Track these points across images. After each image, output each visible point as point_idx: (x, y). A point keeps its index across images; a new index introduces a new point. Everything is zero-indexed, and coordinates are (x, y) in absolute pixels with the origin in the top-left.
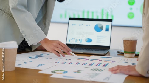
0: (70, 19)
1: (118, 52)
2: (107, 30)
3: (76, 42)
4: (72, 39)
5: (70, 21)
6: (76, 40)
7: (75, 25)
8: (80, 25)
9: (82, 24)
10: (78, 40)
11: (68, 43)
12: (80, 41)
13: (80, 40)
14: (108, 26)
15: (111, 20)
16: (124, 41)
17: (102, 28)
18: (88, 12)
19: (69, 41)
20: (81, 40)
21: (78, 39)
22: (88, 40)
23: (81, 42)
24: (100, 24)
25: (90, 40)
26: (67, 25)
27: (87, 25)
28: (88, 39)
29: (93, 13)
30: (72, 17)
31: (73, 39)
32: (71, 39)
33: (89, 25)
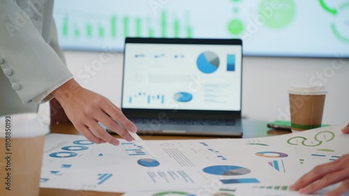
0: (129, 40)
1: (269, 126)
2: (231, 68)
3: (149, 102)
4: (137, 94)
5: (129, 46)
6: (149, 97)
7: (143, 56)
8: (156, 57)
9: (163, 55)
10: (154, 97)
11: (127, 105)
12: (160, 100)
13: (161, 97)
15: (238, 42)
16: (292, 96)
17: (215, 64)
18: (126, 20)
19: (130, 101)
20: (163, 97)
21: (155, 94)
22: (181, 96)
23: (163, 102)
25: (186, 97)
26: (122, 56)
27: (176, 57)
28: (182, 93)
29: (138, 21)
30: (133, 35)
31: (140, 94)
32: (135, 96)
33: (183, 56)
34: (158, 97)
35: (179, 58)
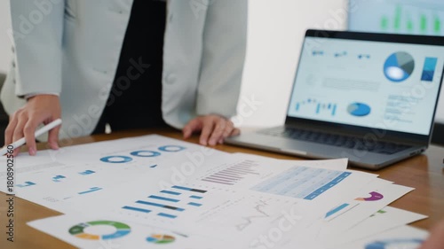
0: (310, 33)
2: (427, 76)
3: (318, 111)
4: (306, 101)
6: (319, 106)
7: (322, 53)
8: (337, 55)
9: (345, 53)
10: (324, 106)
12: (330, 111)
13: (332, 107)
14: (431, 62)
19: (297, 107)
20: (335, 107)
21: (326, 102)
22: (356, 107)
23: (333, 113)
24: (406, 54)
25: (362, 110)
27: (360, 57)
28: (358, 104)
31: (309, 101)
32: (304, 103)
33: (368, 57)
34: (329, 106)
35: (364, 59)
